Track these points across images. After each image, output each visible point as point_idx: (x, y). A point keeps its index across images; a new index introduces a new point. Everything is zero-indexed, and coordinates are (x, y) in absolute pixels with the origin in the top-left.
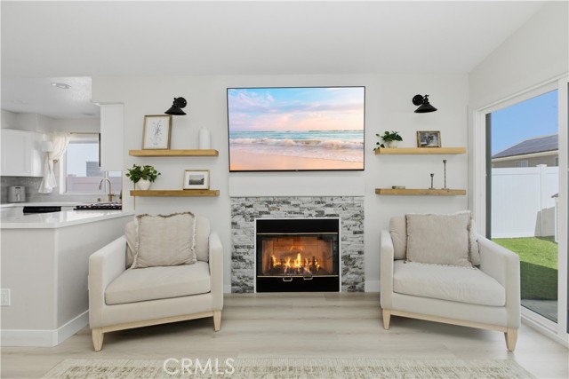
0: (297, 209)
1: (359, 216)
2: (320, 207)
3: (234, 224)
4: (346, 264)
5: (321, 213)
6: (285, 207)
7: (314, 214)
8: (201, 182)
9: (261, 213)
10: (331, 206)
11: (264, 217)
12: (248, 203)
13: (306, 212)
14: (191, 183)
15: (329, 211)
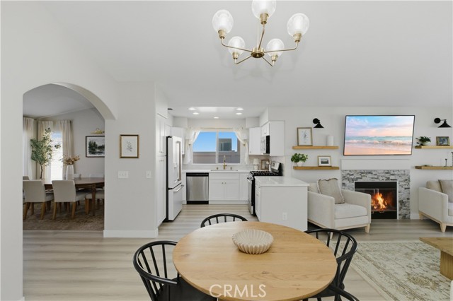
0: (376, 177)
1: (408, 180)
2: (387, 175)
3: (344, 184)
4: (401, 204)
5: (388, 179)
6: (370, 176)
7: (385, 179)
8: (327, 162)
9: (357, 178)
10: (393, 175)
11: (359, 181)
12: (351, 173)
13: (381, 178)
14: (322, 163)
15: (392, 177)
